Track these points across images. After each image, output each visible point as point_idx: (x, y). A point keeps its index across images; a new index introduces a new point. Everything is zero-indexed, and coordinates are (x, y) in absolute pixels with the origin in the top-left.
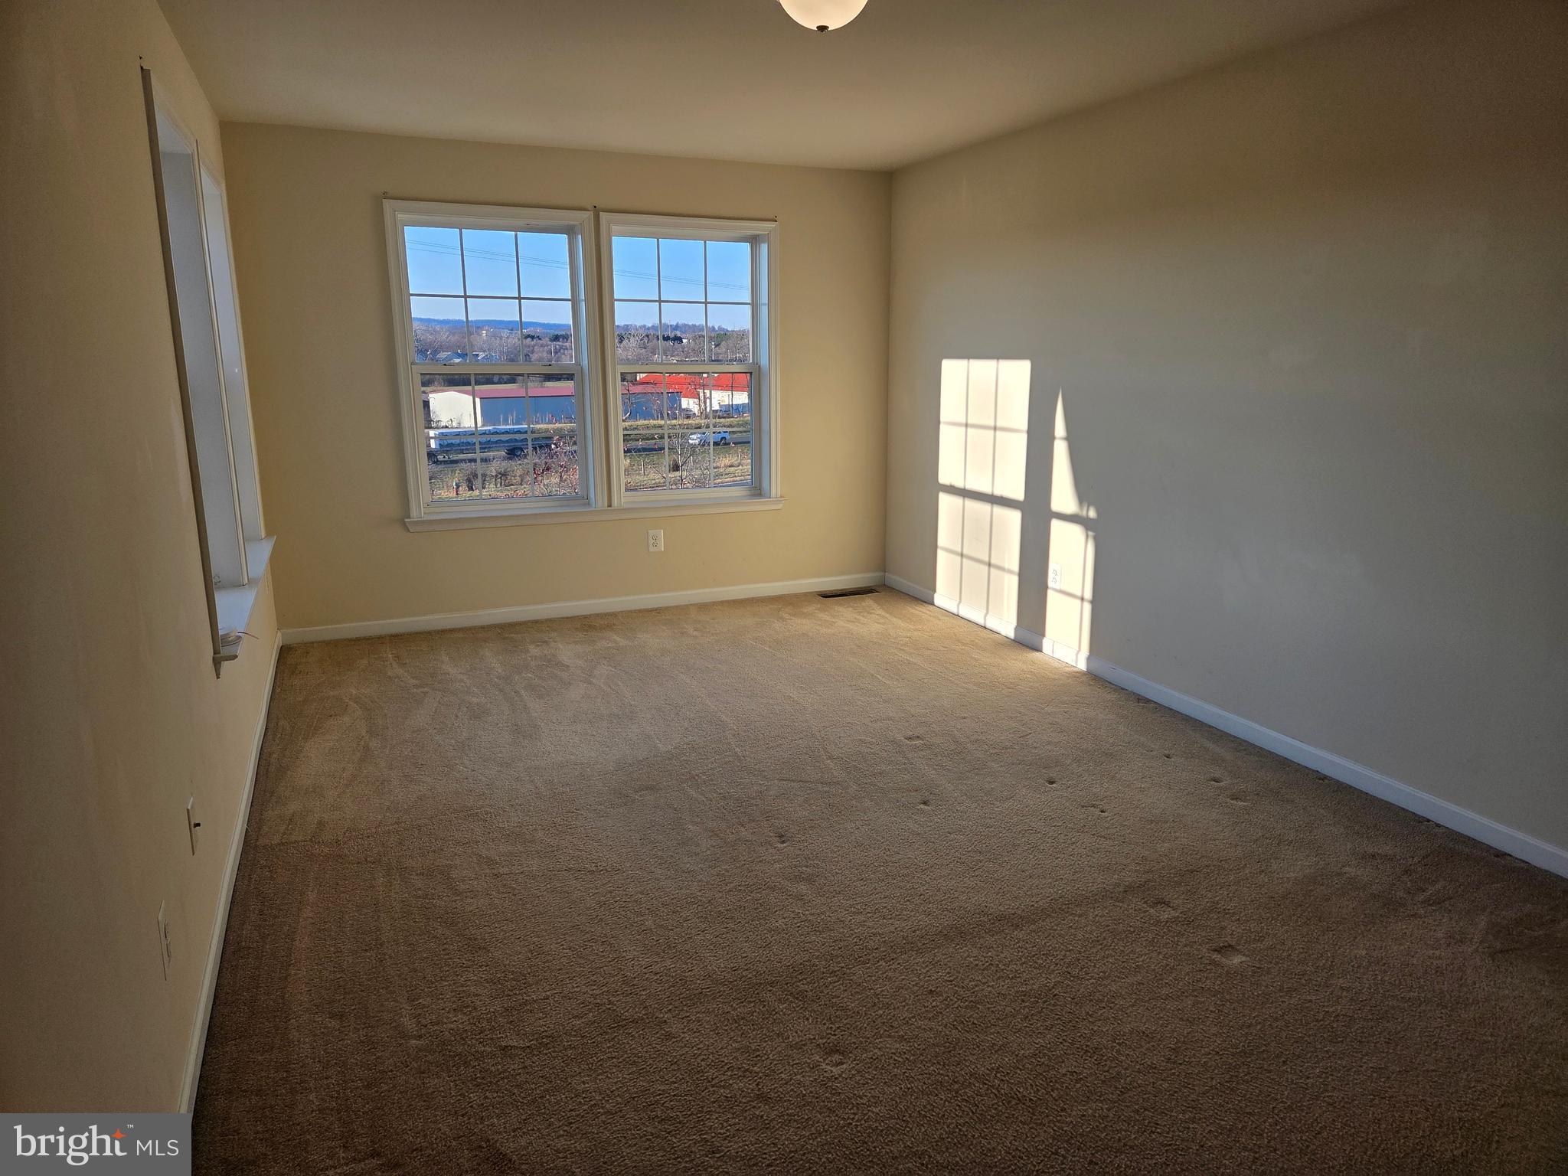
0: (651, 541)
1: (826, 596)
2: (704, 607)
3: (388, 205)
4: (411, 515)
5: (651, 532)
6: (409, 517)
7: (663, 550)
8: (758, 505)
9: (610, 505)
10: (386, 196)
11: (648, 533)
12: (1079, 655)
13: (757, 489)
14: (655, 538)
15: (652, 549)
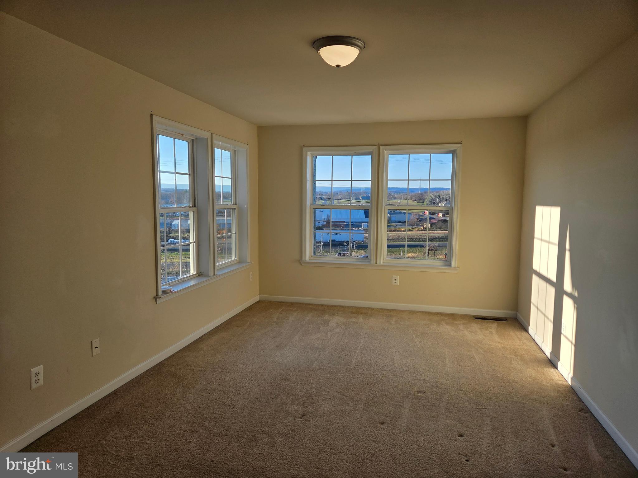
0: (393, 280)
1: (477, 318)
2: (413, 313)
3: (304, 149)
4: (303, 259)
5: (394, 276)
6: (302, 260)
7: (398, 284)
8: (447, 270)
9: (376, 263)
10: (304, 146)
11: (392, 276)
12: (569, 375)
13: (448, 263)
14: (395, 279)
15: (394, 284)
